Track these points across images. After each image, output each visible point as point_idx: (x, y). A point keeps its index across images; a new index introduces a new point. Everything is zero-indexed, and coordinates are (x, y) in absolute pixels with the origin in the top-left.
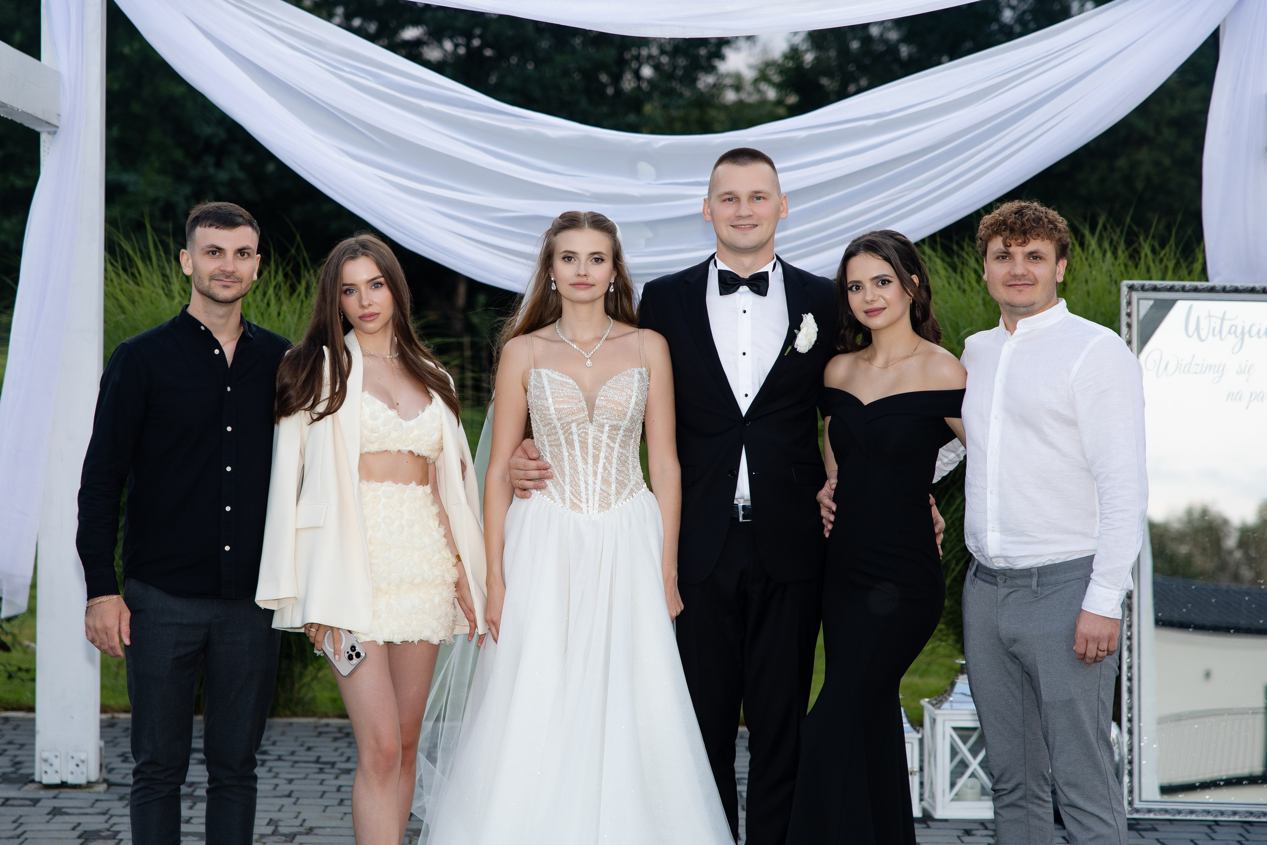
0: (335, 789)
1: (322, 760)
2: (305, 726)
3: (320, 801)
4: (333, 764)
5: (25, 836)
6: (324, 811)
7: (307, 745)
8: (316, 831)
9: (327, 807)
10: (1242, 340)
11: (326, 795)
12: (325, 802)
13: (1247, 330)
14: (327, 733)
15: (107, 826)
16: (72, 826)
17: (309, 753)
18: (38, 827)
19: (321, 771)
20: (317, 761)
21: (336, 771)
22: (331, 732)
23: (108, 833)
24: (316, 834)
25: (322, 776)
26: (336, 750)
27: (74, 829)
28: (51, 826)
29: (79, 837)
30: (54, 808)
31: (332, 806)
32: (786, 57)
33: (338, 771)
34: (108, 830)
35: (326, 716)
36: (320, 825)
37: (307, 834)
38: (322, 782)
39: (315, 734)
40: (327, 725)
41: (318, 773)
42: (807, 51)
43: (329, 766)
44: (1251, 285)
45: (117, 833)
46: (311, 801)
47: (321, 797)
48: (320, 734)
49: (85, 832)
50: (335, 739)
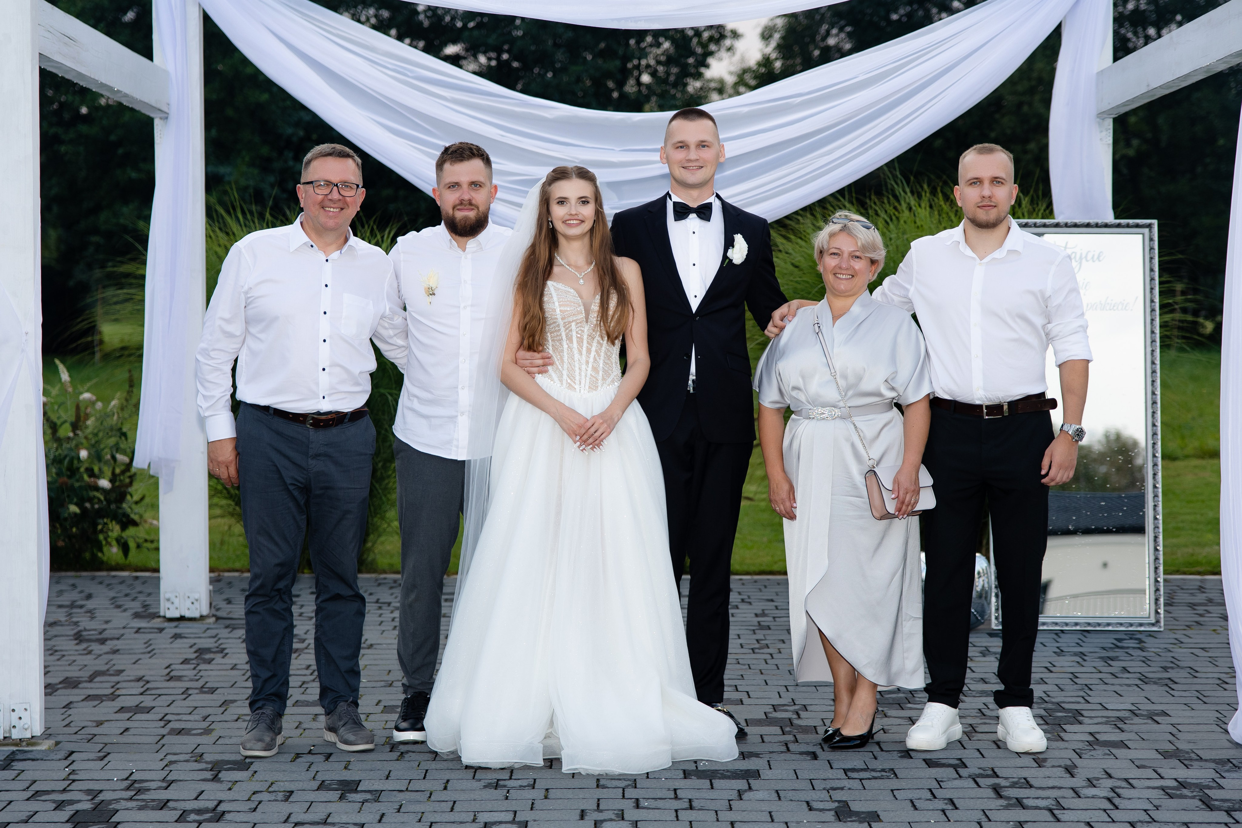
0: (390, 619)
1: (380, 601)
2: (368, 579)
3: (379, 627)
4: (389, 604)
5: (154, 652)
6: (382, 634)
7: (369, 592)
8: (375, 646)
9: (384, 631)
10: (1081, 263)
11: (383, 624)
12: (382, 628)
13: (1084, 256)
14: (384, 584)
15: (217, 645)
16: (190, 645)
17: (371, 597)
18: (164, 646)
19: (380, 608)
20: (377, 602)
21: (391, 608)
22: (389, 583)
23: (217, 649)
24: (376, 649)
25: (380, 612)
26: (392, 594)
27: (191, 647)
28: (173, 645)
29: (195, 652)
30: (176, 634)
31: (388, 630)
32: (759, 64)
33: (392, 608)
34: (217, 647)
35: (385, 572)
36: (378, 642)
37: (368, 648)
38: (380, 615)
39: (376, 584)
40: (385, 579)
41: (378, 609)
42: (776, 59)
43: (386, 605)
44: (1086, 221)
45: (224, 649)
46: (372, 627)
47: (380, 624)
48: (379, 585)
49: (200, 649)
50: (391, 588)
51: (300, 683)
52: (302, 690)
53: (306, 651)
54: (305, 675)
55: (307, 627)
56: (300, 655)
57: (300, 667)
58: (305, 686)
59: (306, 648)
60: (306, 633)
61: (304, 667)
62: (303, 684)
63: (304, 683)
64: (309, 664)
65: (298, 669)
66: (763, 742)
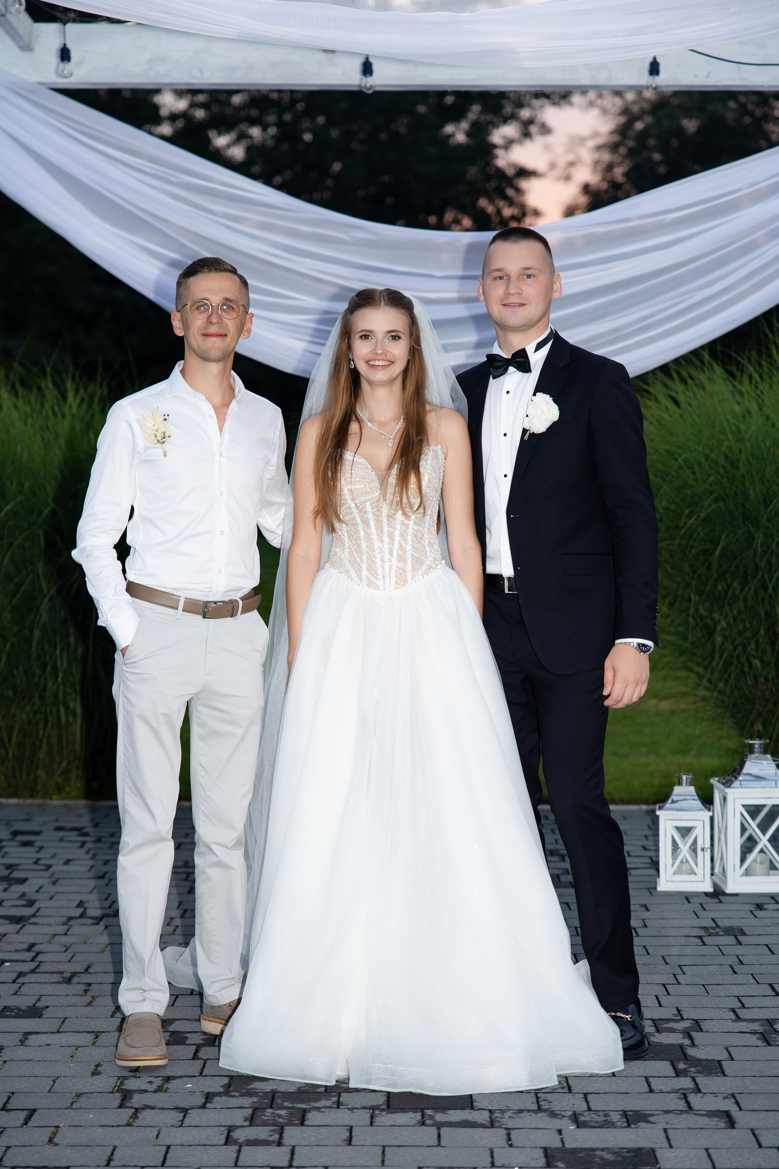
51: (15, 975)
52: (16, 986)
53: (32, 920)
54: (24, 961)
55: (41, 882)
56: (24, 926)
57: (19, 948)
58: (21, 980)
59: (34, 916)
60: (37, 891)
61: (25, 946)
62: (17, 978)
63: (21, 974)
64: (33, 941)
65: (17, 951)
66: (651, 1091)
